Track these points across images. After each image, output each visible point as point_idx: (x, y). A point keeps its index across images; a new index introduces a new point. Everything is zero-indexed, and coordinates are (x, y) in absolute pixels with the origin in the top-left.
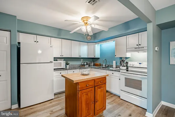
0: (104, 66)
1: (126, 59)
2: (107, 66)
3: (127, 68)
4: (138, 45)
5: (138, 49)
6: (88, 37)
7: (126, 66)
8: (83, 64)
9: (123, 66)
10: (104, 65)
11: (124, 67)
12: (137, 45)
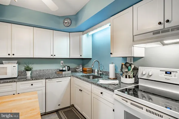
0: (96, 74)
1: (134, 61)
2: (100, 74)
3: (137, 82)
4: (162, 22)
5: (161, 34)
6: (66, 21)
7: (134, 77)
8: (61, 69)
9: (126, 77)
10: (96, 71)
11: (128, 79)
12: (160, 23)
